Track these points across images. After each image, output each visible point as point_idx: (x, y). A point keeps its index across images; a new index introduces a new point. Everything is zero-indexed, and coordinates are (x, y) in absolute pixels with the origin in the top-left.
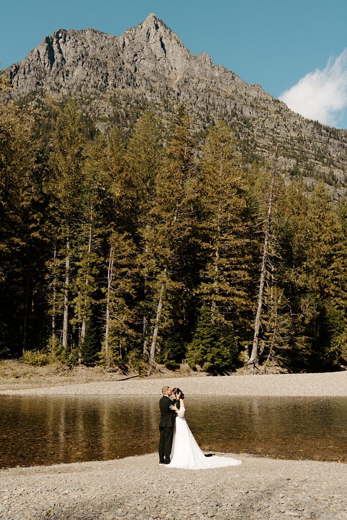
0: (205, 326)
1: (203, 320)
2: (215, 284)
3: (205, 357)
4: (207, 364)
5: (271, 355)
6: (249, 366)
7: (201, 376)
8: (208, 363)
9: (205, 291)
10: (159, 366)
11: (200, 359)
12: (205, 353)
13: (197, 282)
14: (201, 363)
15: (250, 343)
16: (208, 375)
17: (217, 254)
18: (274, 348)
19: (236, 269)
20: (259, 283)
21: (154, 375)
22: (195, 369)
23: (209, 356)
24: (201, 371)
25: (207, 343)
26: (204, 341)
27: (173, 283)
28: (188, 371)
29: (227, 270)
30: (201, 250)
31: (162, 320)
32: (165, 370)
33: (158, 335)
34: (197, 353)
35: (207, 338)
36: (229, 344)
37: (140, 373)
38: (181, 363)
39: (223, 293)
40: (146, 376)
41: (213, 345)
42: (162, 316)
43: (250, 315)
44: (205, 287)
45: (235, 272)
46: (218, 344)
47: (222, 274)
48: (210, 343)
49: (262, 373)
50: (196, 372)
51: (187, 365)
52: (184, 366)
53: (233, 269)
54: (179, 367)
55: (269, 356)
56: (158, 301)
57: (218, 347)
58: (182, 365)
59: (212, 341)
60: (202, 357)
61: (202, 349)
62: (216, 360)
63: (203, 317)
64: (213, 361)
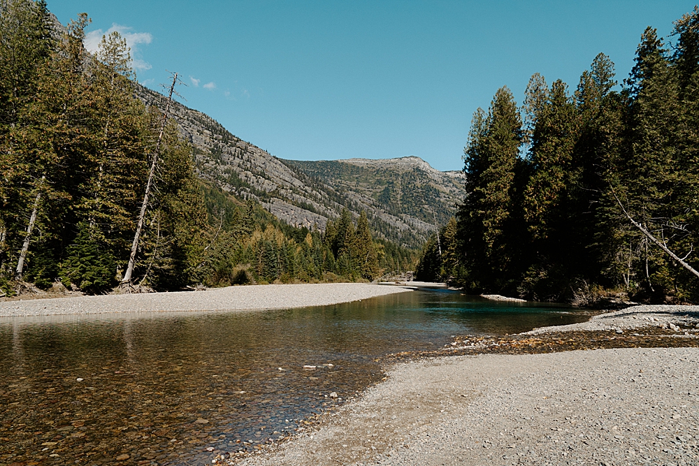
0: (85, 243)
1: (81, 237)
2: (97, 200)
3: (83, 276)
4: (84, 283)
5: (148, 274)
6: (124, 285)
7: (77, 296)
8: (86, 281)
9: (86, 206)
10: (27, 285)
11: (78, 277)
12: (84, 271)
13: (77, 195)
14: (78, 282)
15: (125, 262)
16: (85, 295)
17: (101, 169)
18: (153, 268)
19: (121, 187)
20: (141, 205)
21: (24, 295)
22: (70, 288)
23: (89, 274)
24: (76, 290)
25: (86, 260)
26: (83, 259)
27: (57, 193)
28: (62, 291)
29: (112, 186)
30: (84, 163)
31: (35, 233)
32: (35, 289)
33: (29, 250)
34: (75, 271)
35: (88, 255)
36: (108, 263)
37: (7, 292)
38: (54, 281)
39: (105, 209)
40: (15, 295)
41: (93, 264)
42: (36, 228)
43: (130, 235)
44: (87, 203)
45: (121, 190)
46: (98, 262)
47: (106, 190)
48: (90, 261)
49: (137, 292)
50: (71, 292)
51: (60, 284)
52: (58, 285)
53: (118, 187)
54: (51, 286)
55: (146, 276)
56: (31, 212)
57: (98, 265)
58: (54, 284)
59: (92, 258)
60: (80, 275)
61: (82, 267)
62: (95, 279)
63: (82, 233)
64: (92, 280)
